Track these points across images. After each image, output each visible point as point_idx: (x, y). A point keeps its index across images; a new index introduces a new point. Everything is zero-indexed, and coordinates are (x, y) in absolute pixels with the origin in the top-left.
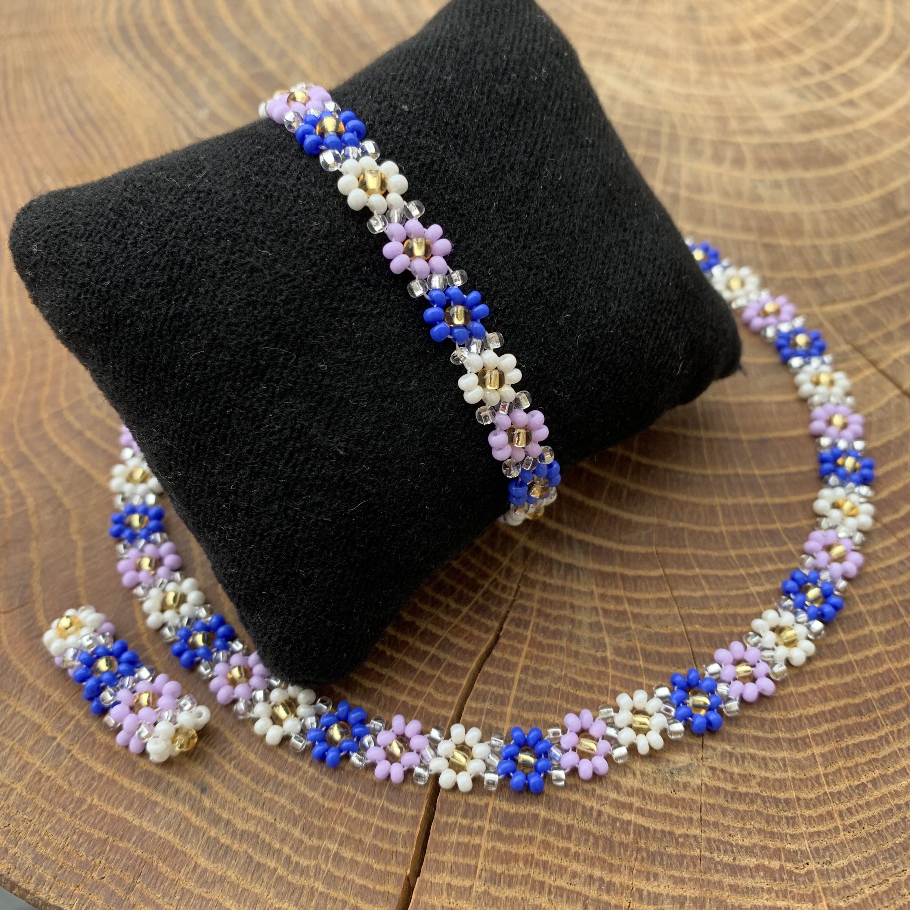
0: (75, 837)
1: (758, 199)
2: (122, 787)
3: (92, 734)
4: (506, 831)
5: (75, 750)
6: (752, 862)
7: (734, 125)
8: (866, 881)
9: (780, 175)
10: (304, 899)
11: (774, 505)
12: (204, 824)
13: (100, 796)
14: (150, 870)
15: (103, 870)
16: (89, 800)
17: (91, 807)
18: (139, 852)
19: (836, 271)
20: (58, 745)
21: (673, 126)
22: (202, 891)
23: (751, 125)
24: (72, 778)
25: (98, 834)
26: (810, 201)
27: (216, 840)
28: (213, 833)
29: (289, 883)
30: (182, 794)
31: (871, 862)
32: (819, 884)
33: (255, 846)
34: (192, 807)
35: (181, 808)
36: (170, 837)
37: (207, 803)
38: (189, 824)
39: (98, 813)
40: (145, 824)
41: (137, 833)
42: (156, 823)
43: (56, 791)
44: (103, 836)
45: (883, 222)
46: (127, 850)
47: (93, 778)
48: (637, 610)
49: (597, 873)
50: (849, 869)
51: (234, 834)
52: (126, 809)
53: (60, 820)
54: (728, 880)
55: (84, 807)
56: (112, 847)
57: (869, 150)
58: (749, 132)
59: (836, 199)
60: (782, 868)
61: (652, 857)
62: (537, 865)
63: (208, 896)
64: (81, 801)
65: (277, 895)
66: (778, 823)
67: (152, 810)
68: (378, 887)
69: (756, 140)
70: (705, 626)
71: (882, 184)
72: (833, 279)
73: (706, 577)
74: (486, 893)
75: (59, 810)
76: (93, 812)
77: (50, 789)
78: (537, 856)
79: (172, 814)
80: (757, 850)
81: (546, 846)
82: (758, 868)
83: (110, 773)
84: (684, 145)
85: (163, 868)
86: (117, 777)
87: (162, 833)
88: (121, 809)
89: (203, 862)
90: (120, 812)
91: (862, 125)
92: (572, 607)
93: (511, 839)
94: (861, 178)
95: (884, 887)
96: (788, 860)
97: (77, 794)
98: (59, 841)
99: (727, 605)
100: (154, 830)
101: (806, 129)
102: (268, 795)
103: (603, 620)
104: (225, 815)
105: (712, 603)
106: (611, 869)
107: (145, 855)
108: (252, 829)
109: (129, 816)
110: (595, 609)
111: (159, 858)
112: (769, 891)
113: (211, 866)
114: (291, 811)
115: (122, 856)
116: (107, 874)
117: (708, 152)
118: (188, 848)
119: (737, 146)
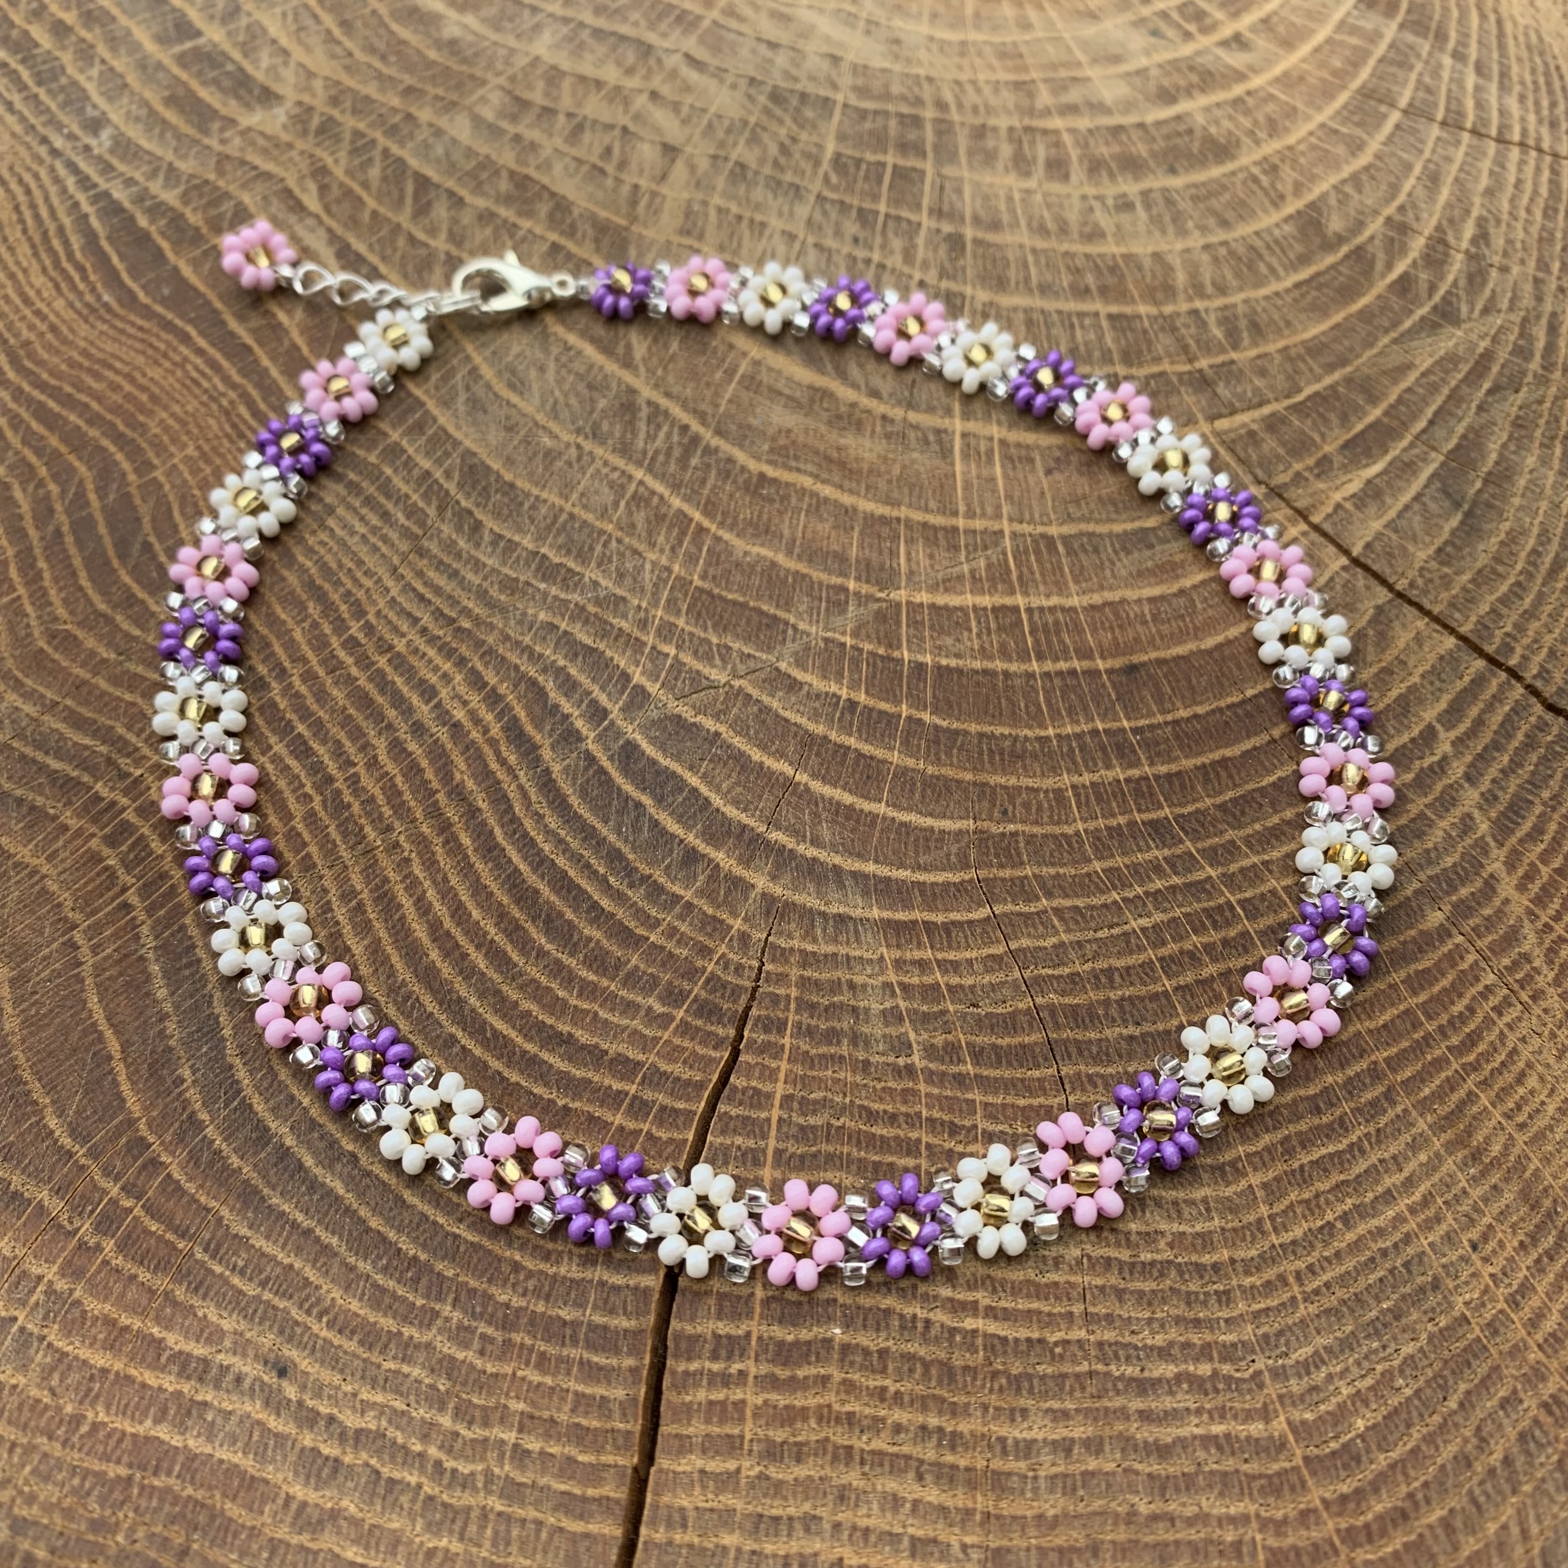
0: (76, 1481)
1: (1095, 234)
2: (144, 1385)
3: (77, 1303)
4: (783, 1373)
5: (53, 1335)
6: (1169, 1370)
7: (1044, 98)
8: (1342, 1374)
9: (1131, 188)
10: (473, 1528)
11: (1157, 777)
12: (290, 1429)
13: (108, 1407)
14: (213, 1517)
15: (132, 1530)
16: (90, 1415)
17: (95, 1427)
18: (190, 1491)
19: (1234, 355)
20: (22, 1329)
21: (941, 105)
22: (304, 1539)
23: (1074, 96)
24: (55, 1381)
25: (115, 1471)
26: (1182, 232)
27: (315, 1451)
28: (307, 1440)
29: (445, 1505)
30: (247, 1383)
31: (1347, 1344)
32: (1272, 1389)
33: (379, 1453)
34: (267, 1403)
35: (248, 1408)
36: (237, 1458)
37: (291, 1391)
38: (266, 1430)
39: (109, 1436)
40: (191, 1443)
41: (181, 1459)
42: (210, 1439)
43: (33, 1408)
44: (123, 1471)
45: (1304, 260)
46: (168, 1490)
47: (92, 1378)
48: (955, 980)
49: (933, 1421)
50: (1316, 1360)
51: (343, 1438)
52: (156, 1422)
53: (46, 1455)
54: (1136, 1404)
55: (84, 1429)
56: (142, 1488)
57: (1274, 128)
58: (1071, 109)
59: (1225, 223)
60: (1215, 1373)
61: (1017, 1384)
62: (838, 1420)
63: (314, 1546)
64: (78, 1420)
65: (428, 1527)
66: (1205, 1303)
67: (201, 1417)
68: (590, 1492)
69: (1083, 123)
70: (1063, 993)
71: (1298, 189)
72: (1228, 371)
73: (1057, 911)
74: (761, 1476)
75: (41, 1440)
76: (101, 1435)
77: (20, 1407)
78: (836, 1407)
79: (234, 1419)
80: (1175, 1351)
81: (849, 1387)
82: (1178, 1378)
83: (118, 1366)
84: (963, 141)
85: (233, 1510)
86: (133, 1372)
87: (223, 1454)
88: (148, 1423)
89: (298, 1491)
90: (146, 1428)
91: (1256, 82)
92: (852, 986)
93: (793, 1385)
94: (1265, 180)
95: (1369, 1381)
96: (1223, 1359)
97: (69, 1409)
98: (49, 1492)
99: (1095, 957)
100: (208, 1450)
101: (1167, 96)
102: (390, 1365)
103: (903, 1005)
104: (324, 1409)
105: (1073, 955)
106: (955, 1411)
107: (200, 1495)
108: (372, 1426)
109: (163, 1432)
110: (888, 986)
111: (225, 1495)
112: (1199, 1412)
113: (313, 1496)
114: (432, 1387)
115: (162, 1500)
116: (140, 1534)
117: (1006, 151)
118: (269, 1473)
119: (1053, 137)
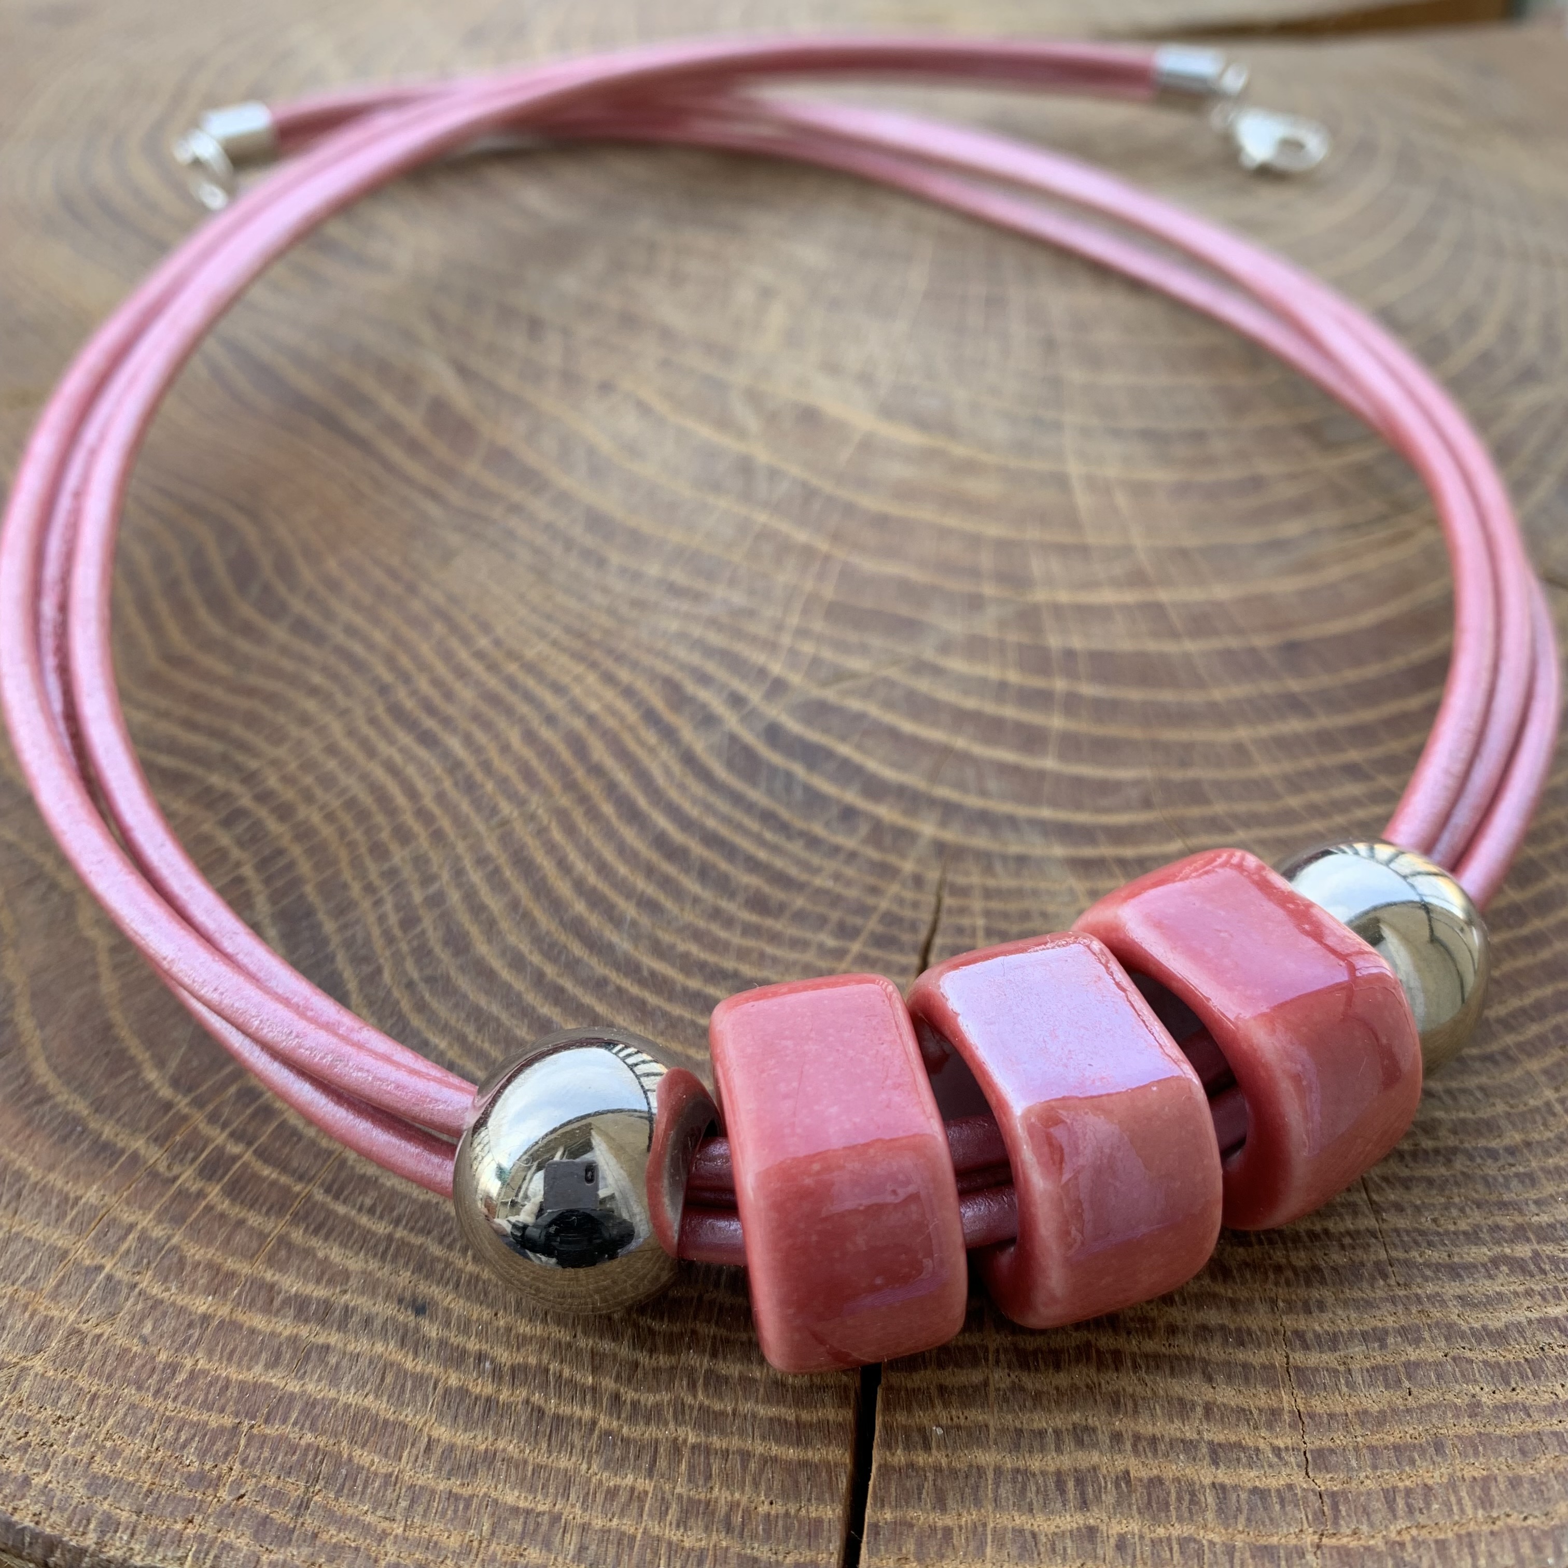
0: (170, 1434)
2: (253, 1331)
3: (175, 1248)
5: (145, 1281)
6: (1482, 1253)
10: (662, 1463)
11: (1338, 729)
12: (434, 1369)
13: (210, 1353)
14: (338, 1465)
15: (239, 1483)
16: (189, 1363)
17: (193, 1376)
18: (309, 1437)
20: (109, 1278)
22: (454, 1484)
24: (147, 1329)
25: (214, 1421)
27: (463, 1392)
28: (454, 1380)
29: (626, 1441)
30: (377, 1324)
33: (544, 1386)
34: (403, 1344)
35: (379, 1348)
36: (369, 1402)
37: (431, 1330)
38: (402, 1374)
39: (211, 1384)
40: (310, 1387)
41: (298, 1406)
42: (334, 1381)
43: (119, 1358)
44: (228, 1421)
46: (282, 1438)
47: (190, 1325)
49: (1213, 1319)
51: (497, 1374)
52: (268, 1367)
53: (133, 1406)
54: (1451, 1289)
55: (181, 1377)
56: (250, 1439)
63: (467, 1492)
64: (173, 1368)
65: (606, 1466)
67: (322, 1361)
68: (805, 1416)
74: (1016, 1388)
75: (129, 1392)
76: (201, 1382)
77: (106, 1355)
79: (363, 1362)
83: (224, 1311)
85: (364, 1457)
86: (240, 1317)
87: (350, 1397)
88: (258, 1369)
89: (443, 1433)
90: (257, 1373)
97: (163, 1357)
98: (138, 1447)
100: (333, 1394)
104: (473, 1345)
106: (1236, 1307)
107: (322, 1441)
108: (532, 1360)
109: (275, 1378)
111: (352, 1441)
113: (462, 1439)
115: (274, 1450)
116: (250, 1485)
118: (408, 1415)
